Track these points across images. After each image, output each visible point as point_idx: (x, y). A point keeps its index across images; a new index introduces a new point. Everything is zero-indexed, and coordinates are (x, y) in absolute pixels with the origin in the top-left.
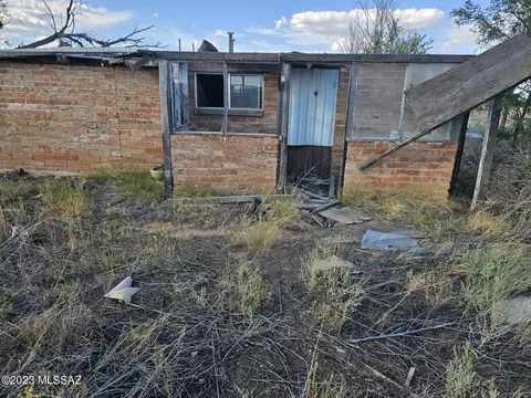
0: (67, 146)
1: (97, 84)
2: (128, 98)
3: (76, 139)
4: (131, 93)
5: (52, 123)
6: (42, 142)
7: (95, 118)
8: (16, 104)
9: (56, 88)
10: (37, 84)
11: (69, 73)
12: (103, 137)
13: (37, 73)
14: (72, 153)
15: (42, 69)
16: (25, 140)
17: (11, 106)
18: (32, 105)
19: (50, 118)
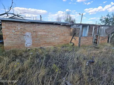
0: (50, 41)
1: (57, 28)
2: (62, 31)
3: (52, 39)
4: (63, 30)
5: (47, 36)
6: (45, 41)
7: (56, 35)
8: (40, 33)
9: (49, 29)
10: (46, 28)
11: (52, 26)
12: (57, 39)
13: (46, 26)
14: (51, 42)
15: (47, 25)
16: (41, 40)
17: (39, 33)
18: (44, 33)
19: (47, 35)
